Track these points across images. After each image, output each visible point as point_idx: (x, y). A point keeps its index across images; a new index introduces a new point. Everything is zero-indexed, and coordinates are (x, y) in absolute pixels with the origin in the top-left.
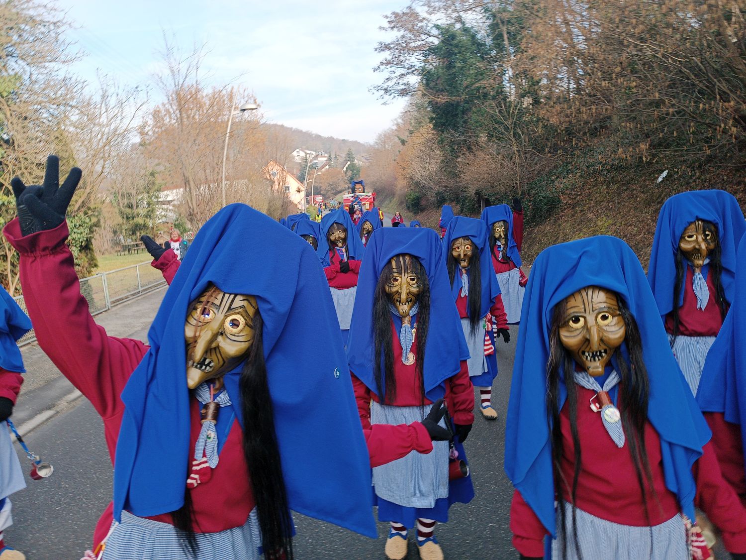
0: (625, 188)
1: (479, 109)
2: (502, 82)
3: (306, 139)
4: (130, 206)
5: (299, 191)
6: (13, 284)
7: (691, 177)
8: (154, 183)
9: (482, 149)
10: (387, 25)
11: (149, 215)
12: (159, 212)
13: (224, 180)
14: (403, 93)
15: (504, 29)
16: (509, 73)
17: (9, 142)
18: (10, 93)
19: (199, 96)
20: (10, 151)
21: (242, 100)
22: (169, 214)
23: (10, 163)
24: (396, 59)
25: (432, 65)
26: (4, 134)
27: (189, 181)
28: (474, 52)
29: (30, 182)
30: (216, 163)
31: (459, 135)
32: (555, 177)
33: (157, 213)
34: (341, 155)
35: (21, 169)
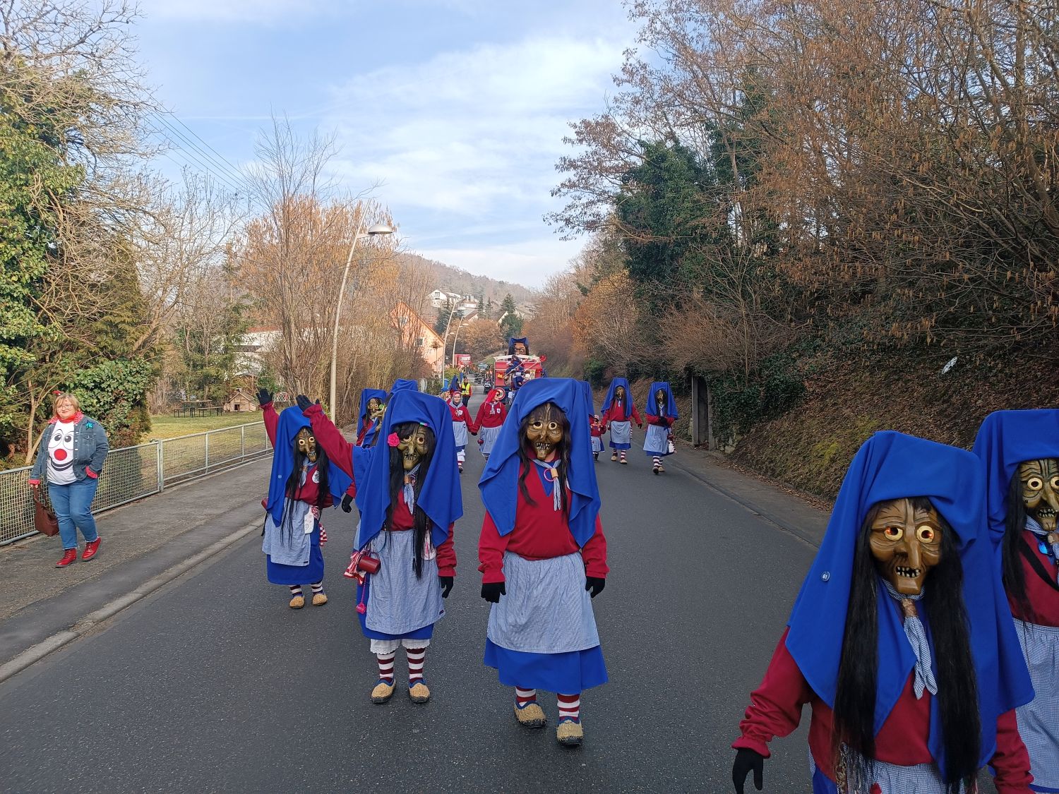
0: (896, 377)
1: (694, 255)
2: (727, 222)
3: (450, 278)
4: (200, 350)
5: (435, 346)
6: (33, 446)
8: (237, 322)
9: (697, 308)
10: (574, 137)
11: (226, 364)
12: (239, 360)
13: (337, 324)
14: (591, 226)
15: (732, 153)
16: (738, 210)
17: (56, 254)
18: (67, 189)
19: (313, 211)
20: (56, 265)
21: (372, 220)
22: (253, 364)
23: (54, 280)
24: (584, 181)
25: (632, 193)
26: (50, 242)
27: (289, 322)
28: (690, 180)
29: (77, 309)
30: (329, 301)
31: (666, 288)
32: (798, 354)
33: (237, 362)
34: (496, 302)
35: (67, 290)
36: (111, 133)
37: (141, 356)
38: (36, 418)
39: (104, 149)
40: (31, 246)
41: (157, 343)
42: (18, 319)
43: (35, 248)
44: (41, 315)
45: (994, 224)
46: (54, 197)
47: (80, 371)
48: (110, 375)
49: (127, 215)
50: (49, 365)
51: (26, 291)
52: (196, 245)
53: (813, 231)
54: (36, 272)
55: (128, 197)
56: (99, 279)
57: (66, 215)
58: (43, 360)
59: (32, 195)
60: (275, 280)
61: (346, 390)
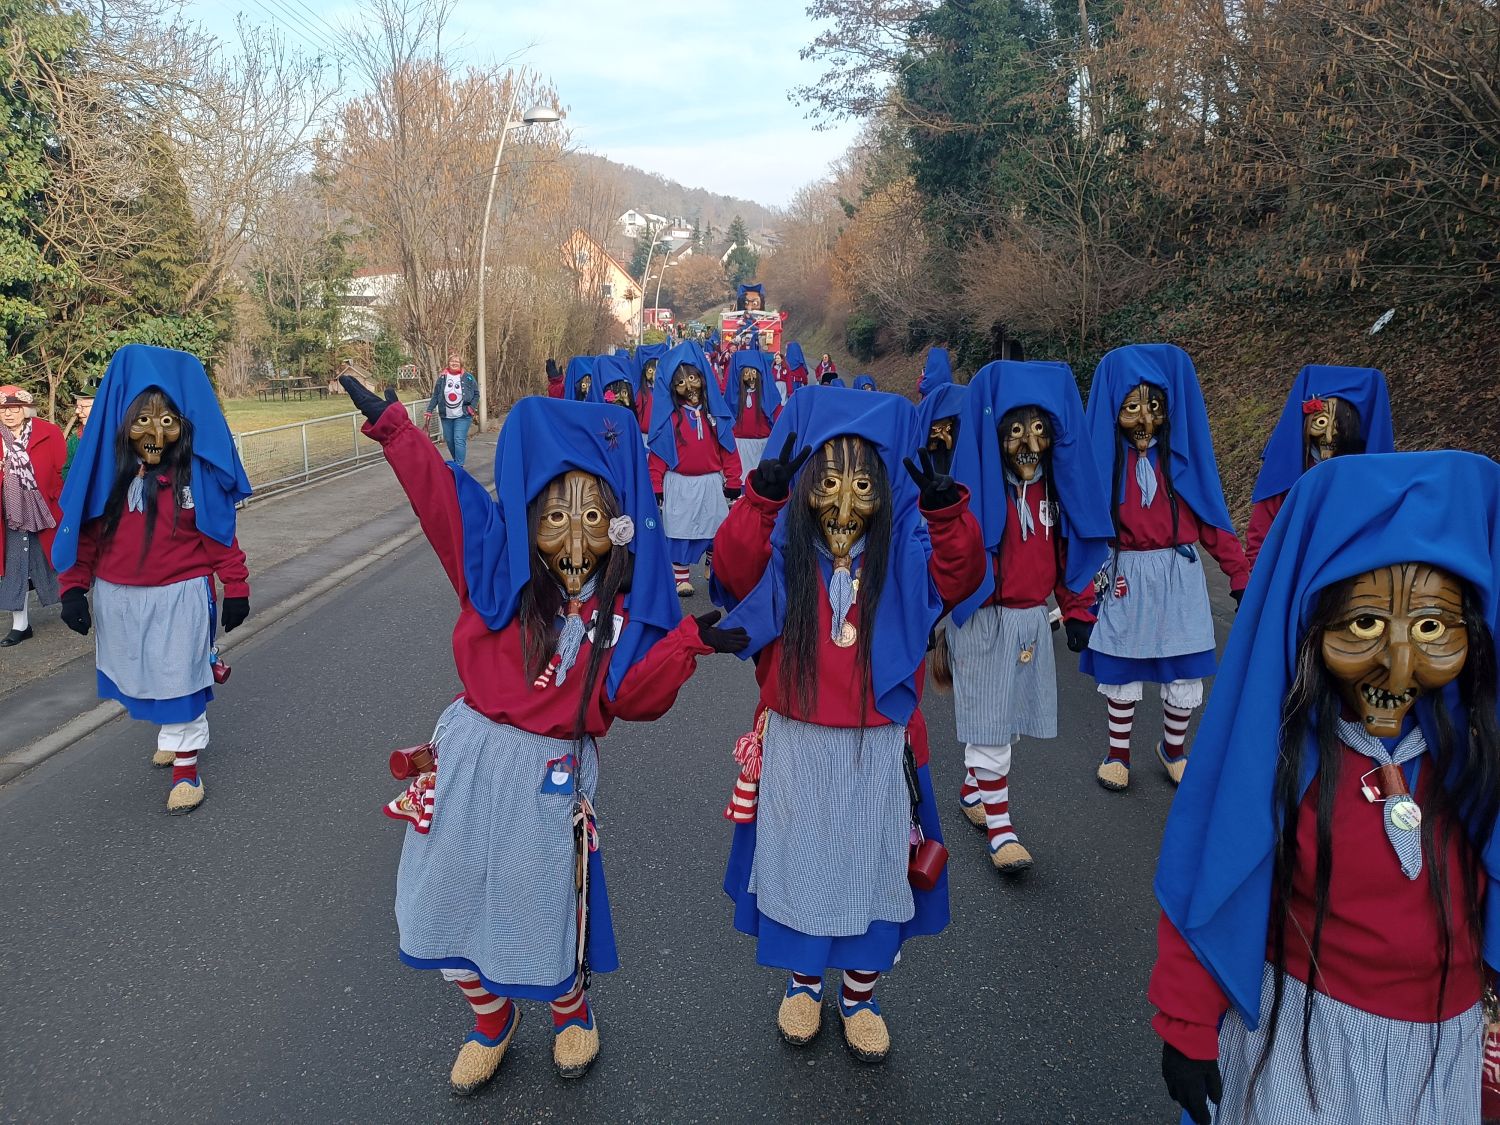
0: (1302, 340)
1: (1013, 152)
2: (1066, 99)
3: (652, 191)
4: (289, 303)
5: (630, 297)
7: (1443, 326)
8: (338, 260)
9: (1014, 236)
11: (328, 322)
12: (346, 319)
13: (483, 263)
14: (860, 107)
16: (1084, 79)
17: (59, 155)
18: (63, 52)
19: (440, 86)
20: (60, 173)
21: (529, 100)
22: (367, 324)
23: (60, 197)
24: (850, 34)
25: (924, 52)
26: (49, 137)
27: (412, 261)
28: (1013, 31)
29: (99, 240)
30: (470, 227)
31: (970, 204)
32: (1160, 306)
33: (344, 321)
34: (720, 229)
35: (81, 211)
37: (198, 311)
38: (59, 402)
40: (20, 142)
41: (221, 291)
42: (14, 254)
43: (28, 146)
44: (48, 250)
45: (1470, 98)
46: (45, 65)
47: (114, 333)
49: (160, 94)
50: (67, 324)
51: (21, 213)
52: (265, 140)
53: (1197, 112)
54: (32, 183)
55: (159, 64)
56: (127, 194)
57: (66, 94)
58: (59, 317)
59: (12, 61)
60: (388, 196)
61: (501, 362)
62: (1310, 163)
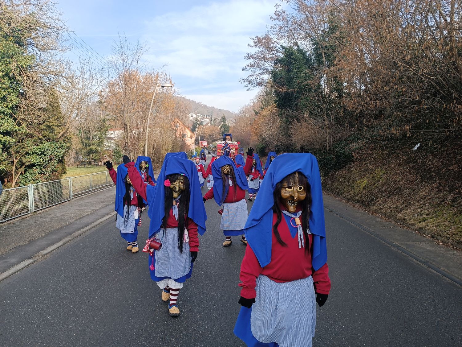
0: (393, 152)
1: (305, 97)
2: (320, 83)
3: (198, 107)
4: (88, 138)
5: (191, 138)
6: (15, 179)
7: (435, 148)
8: (104, 126)
9: (306, 121)
10: (253, 44)
11: (99, 145)
12: (105, 143)
13: (148, 127)
14: (260, 84)
15: (323, 52)
16: (325, 77)
17: (23, 95)
18: (27, 66)
19: (137, 77)
20: (23, 100)
21: (163, 81)
22: (112, 145)
23: (22, 107)
24: (257, 64)
25: (278, 69)
26: (21, 90)
27: (127, 126)
28: (304, 64)
29: (33, 119)
30: (144, 117)
31: (293, 112)
32: (350, 142)
33: (105, 144)
34: (218, 118)
35: (28, 111)
36: (47, 41)
37: (61, 140)
38: (16, 167)
39: (43, 48)
40: (12, 91)
41: (69, 135)
42: (7, 123)
43: (14, 92)
44: (17, 122)
45: (438, 83)
46: (22, 69)
47: (35, 147)
48: (48, 149)
49: (55, 78)
50: (21, 144)
51: (10, 111)
52: (85, 91)
53: (358, 86)
54: (14, 103)
55: (55, 70)
56: (43, 106)
57: (27, 77)
58: (19, 142)
59: (12, 68)
60: (120, 108)
61: (152, 156)
62: (392, 101)
